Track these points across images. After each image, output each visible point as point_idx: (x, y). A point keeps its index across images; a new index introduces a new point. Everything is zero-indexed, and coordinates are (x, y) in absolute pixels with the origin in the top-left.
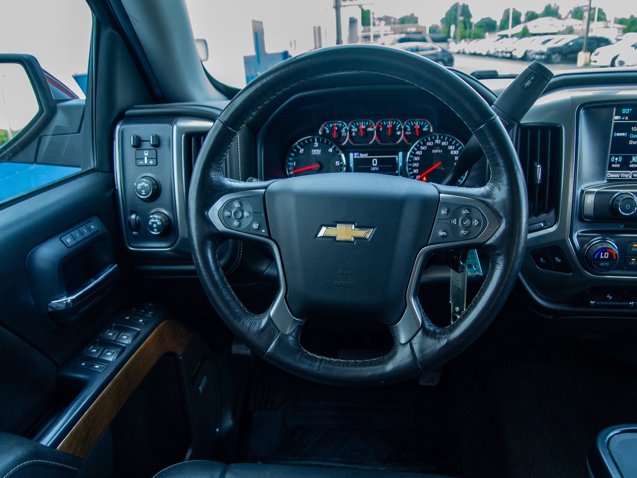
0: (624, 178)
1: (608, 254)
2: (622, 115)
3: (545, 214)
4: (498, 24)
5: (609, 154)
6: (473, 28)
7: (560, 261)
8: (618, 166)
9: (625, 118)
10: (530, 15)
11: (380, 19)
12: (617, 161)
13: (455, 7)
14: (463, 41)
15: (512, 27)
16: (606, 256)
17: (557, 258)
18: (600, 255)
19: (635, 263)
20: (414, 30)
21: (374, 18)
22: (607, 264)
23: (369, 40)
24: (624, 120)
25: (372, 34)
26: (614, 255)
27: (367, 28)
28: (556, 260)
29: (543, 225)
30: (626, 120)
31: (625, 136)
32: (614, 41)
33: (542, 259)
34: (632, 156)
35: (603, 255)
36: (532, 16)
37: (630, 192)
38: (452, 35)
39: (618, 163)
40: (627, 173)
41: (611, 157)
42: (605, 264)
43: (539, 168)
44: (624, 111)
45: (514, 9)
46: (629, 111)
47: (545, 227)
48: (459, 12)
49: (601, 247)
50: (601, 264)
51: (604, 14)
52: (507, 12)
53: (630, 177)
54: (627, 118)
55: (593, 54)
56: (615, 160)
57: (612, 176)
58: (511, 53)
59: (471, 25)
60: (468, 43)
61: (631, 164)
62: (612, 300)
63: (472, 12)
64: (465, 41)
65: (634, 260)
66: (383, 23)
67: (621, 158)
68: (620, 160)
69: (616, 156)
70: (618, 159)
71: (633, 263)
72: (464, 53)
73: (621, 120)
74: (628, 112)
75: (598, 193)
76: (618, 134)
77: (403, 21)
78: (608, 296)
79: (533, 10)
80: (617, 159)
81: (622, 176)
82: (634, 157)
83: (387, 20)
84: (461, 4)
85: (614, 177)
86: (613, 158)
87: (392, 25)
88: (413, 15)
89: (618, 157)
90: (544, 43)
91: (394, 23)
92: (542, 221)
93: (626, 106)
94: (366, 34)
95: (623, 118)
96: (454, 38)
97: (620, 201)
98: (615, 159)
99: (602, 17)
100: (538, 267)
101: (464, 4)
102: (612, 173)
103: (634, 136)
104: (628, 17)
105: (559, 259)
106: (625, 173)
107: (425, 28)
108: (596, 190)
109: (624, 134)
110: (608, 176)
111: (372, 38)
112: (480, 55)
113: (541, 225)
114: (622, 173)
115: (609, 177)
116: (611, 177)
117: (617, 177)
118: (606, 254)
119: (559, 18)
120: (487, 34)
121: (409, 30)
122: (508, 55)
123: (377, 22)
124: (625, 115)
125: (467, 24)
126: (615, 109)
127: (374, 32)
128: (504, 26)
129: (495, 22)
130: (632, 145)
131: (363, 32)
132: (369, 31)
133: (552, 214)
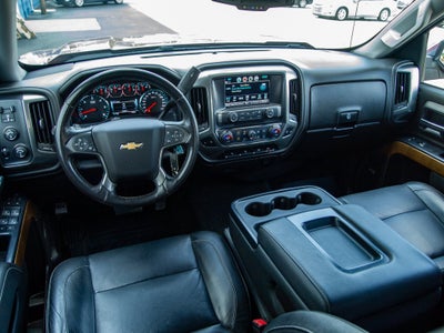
3: (204, 124)
5: (225, 97)
7: (212, 142)
8: (229, 101)
16: (229, 138)
18: (226, 138)
22: (229, 141)
26: (231, 137)
28: (210, 142)
29: (204, 129)
31: (230, 89)
33: (205, 142)
34: (234, 97)
40: (232, 104)
43: (199, 105)
46: (231, 79)
49: (226, 135)
50: (227, 141)
53: (234, 105)
54: (230, 82)
61: (234, 100)
65: (239, 138)
68: (230, 99)
69: (228, 98)
75: (223, 113)
76: (228, 89)
92: (203, 127)
93: (229, 78)
97: (231, 116)
100: (204, 146)
103: (233, 89)
117: (229, 106)
126: (225, 79)
130: (233, 92)
133: (207, 123)
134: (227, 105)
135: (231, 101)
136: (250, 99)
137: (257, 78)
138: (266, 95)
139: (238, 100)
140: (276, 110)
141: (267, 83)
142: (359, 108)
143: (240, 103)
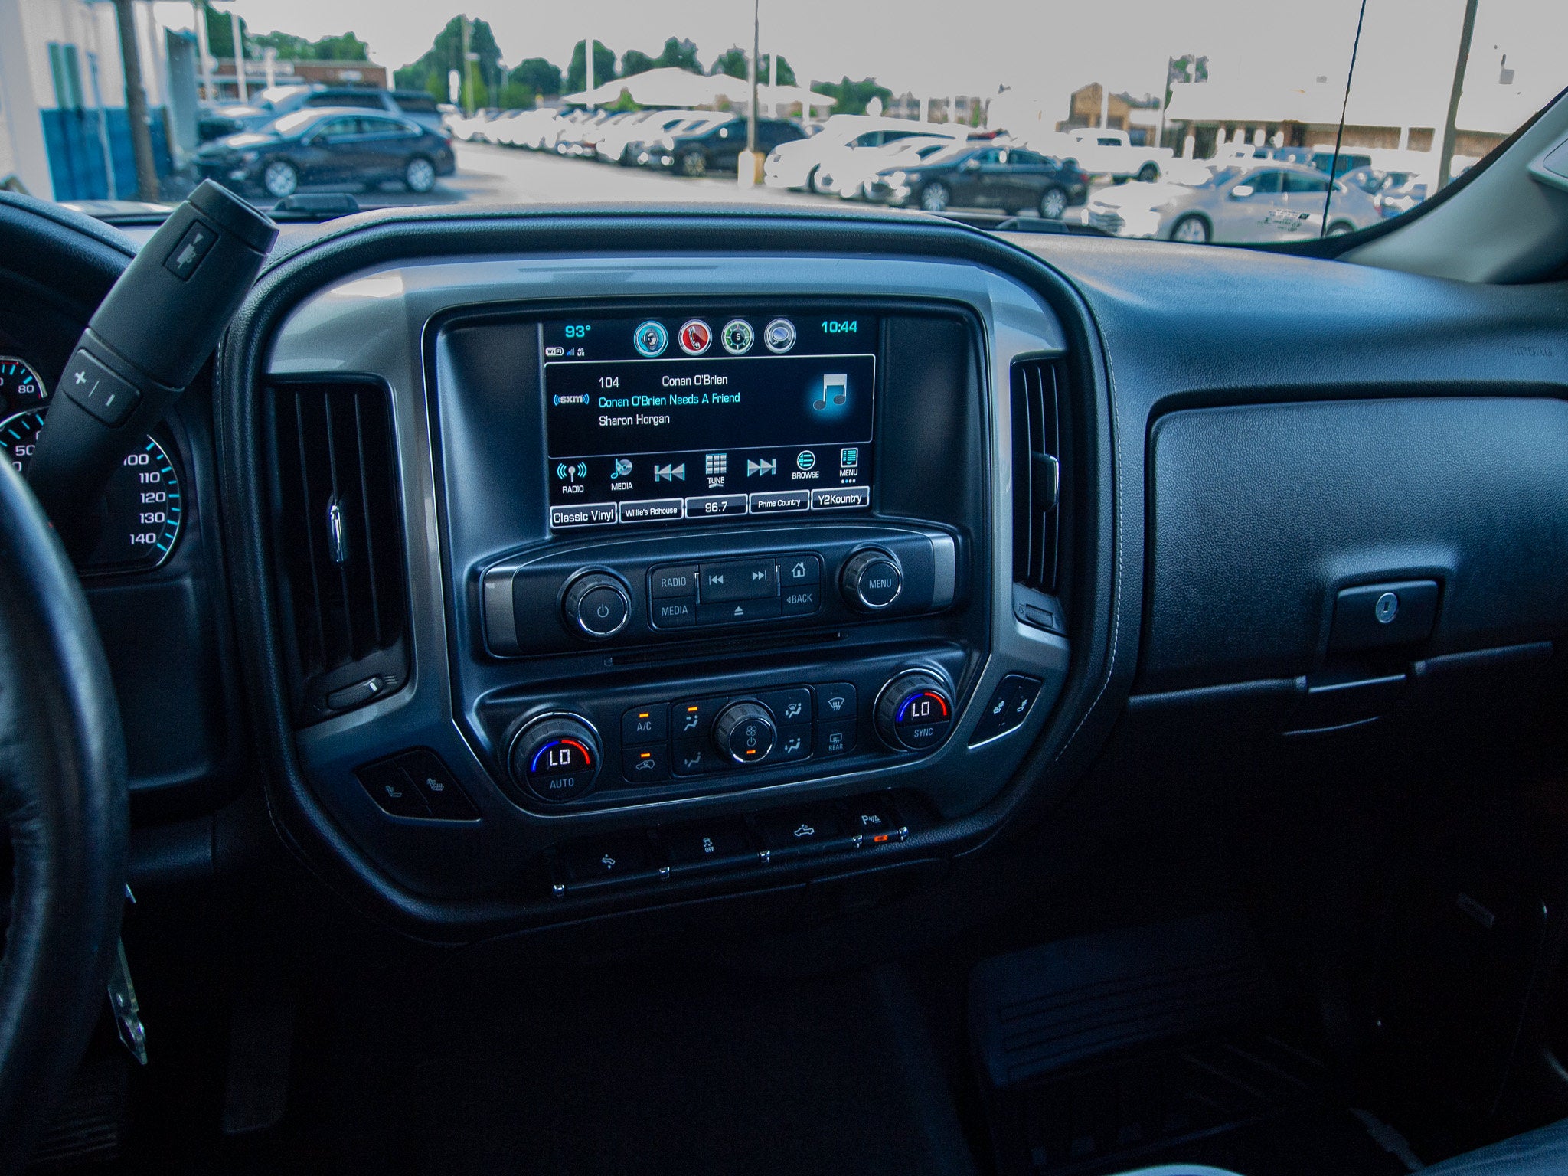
0: (601, 521)
1: (569, 754)
2: (568, 344)
3: (379, 653)
4: (565, 75)
5: (546, 457)
6: (505, 82)
7: (440, 787)
8: (579, 489)
9: (576, 352)
10: (634, 60)
11: (264, 42)
12: (576, 474)
13: (456, 27)
14: (481, 112)
15: (596, 86)
16: (565, 759)
17: (430, 781)
18: (545, 756)
19: (651, 764)
20: (355, 76)
21: (244, 38)
22: (571, 782)
23: (237, 95)
24: (575, 358)
25: (241, 79)
26: (585, 753)
27: (226, 61)
28: (429, 786)
29: (374, 688)
30: (581, 358)
31: (583, 402)
32: (809, 131)
33: (389, 789)
34: (614, 458)
35: (556, 758)
36: (638, 64)
37: (609, 565)
38: (454, 95)
39: (578, 481)
40: (607, 509)
41: (553, 466)
42: (563, 782)
43: (336, 513)
44: (571, 331)
45: (596, 44)
46: (585, 330)
47: (383, 692)
48: (467, 41)
49: (544, 736)
50: (554, 785)
51: (789, 70)
52: (581, 49)
53: (618, 519)
54: (581, 352)
55: (771, 157)
56: (569, 475)
57: (567, 519)
58: (593, 146)
59: (499, 72)
60: (493, 119)
61: (615, 482)
62: (616, 871)
63: (499, 42)
64: (488, 112)
65: (648, 755)
66: (271, 53)
67: (582, 467)
68: (583, 474)
69: (568, 463)
70: (577, 470)
71: (646, 764)
72: (486, 142)
73: (565, 358)
74: (581, 334)
75: (521, 575)
76: (564, 400)
77: (327, 50)
78: (604, 861)
79: (639, 50)
80: (572, 470)
81: (595, 519)
82: (619, 461)
83: (282, 44)
84: (471, 18)
85: (575, 523)
86: (561, 468)
87: (298, 61)
88: (350, 37)
89: (575, 463)
90: (668, 126)
91: (304, 56)
92: (371, 674)
93: (576, 318)
94: (227, 78)
95: (571, 353)
96: (461, 104)
97: (578, 595)
98: (567, 471)
99: (785, 76)
100: (384, 811)
101: (477, 21)
102: (566, 512)
103: (609, 403)
104: (837, 81)
105: (438, 782)
106: (602, 509)
107: (383, 71)
108: (515, 568)
109: (581, 397)
110: (556, 522)
111: (243, 91)
112: (525, 148)
113: (369, 688)
114: (595, 509)
115: (560, 524)
116: (564, 524)
117: (583, 522)
118: (565, 755)
119: (697, 69)
120: (539, 100)
121: (344, 76)
122: (588, 151)
123: (255, 50)
124: (576, 343)
125: (489, 71)
126: (540, 327)
127: (246, 74)
128: (576, 83)
129: (557, 72)
130: (609, 428)
131: (219, 71)
132: (233, 70)
133: (397, 649)
134: (558, 516)
135: (598, 487)
136: (737, 480)
137: (781, 334)
138: (850, 456)
139: (644, 486)
140: (921, 565)
141: (858, 374)
142: (1442, 558)
143: (660, 508)
